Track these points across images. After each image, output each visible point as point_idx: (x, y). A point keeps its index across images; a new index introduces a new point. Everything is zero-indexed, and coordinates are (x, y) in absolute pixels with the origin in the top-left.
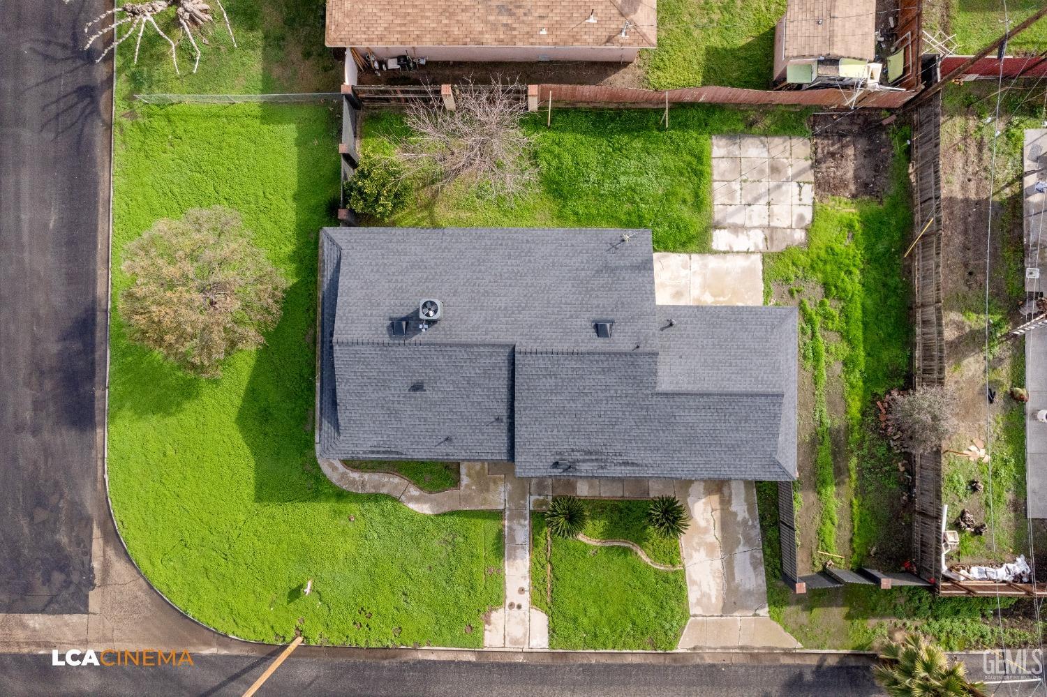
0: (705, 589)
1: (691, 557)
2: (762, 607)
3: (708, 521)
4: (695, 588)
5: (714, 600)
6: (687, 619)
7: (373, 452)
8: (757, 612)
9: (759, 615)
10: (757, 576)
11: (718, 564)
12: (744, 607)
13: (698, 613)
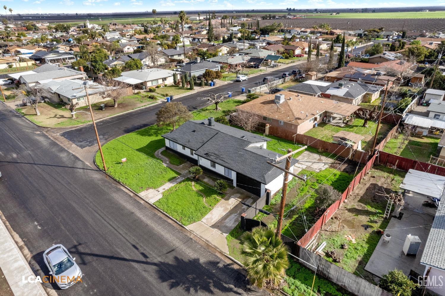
0: (213, 217)
1: (218, 207)
2: (226, 233)
3: (232, 203)
4: (211, 215)
5: (212, 221)
6: (199, 221)
7: (173, 139)
8: (223, 233)
9: (223, 234)
10: (233, 224)
11: (224, 214)
12: (220, 229)
13: (203, 221)
